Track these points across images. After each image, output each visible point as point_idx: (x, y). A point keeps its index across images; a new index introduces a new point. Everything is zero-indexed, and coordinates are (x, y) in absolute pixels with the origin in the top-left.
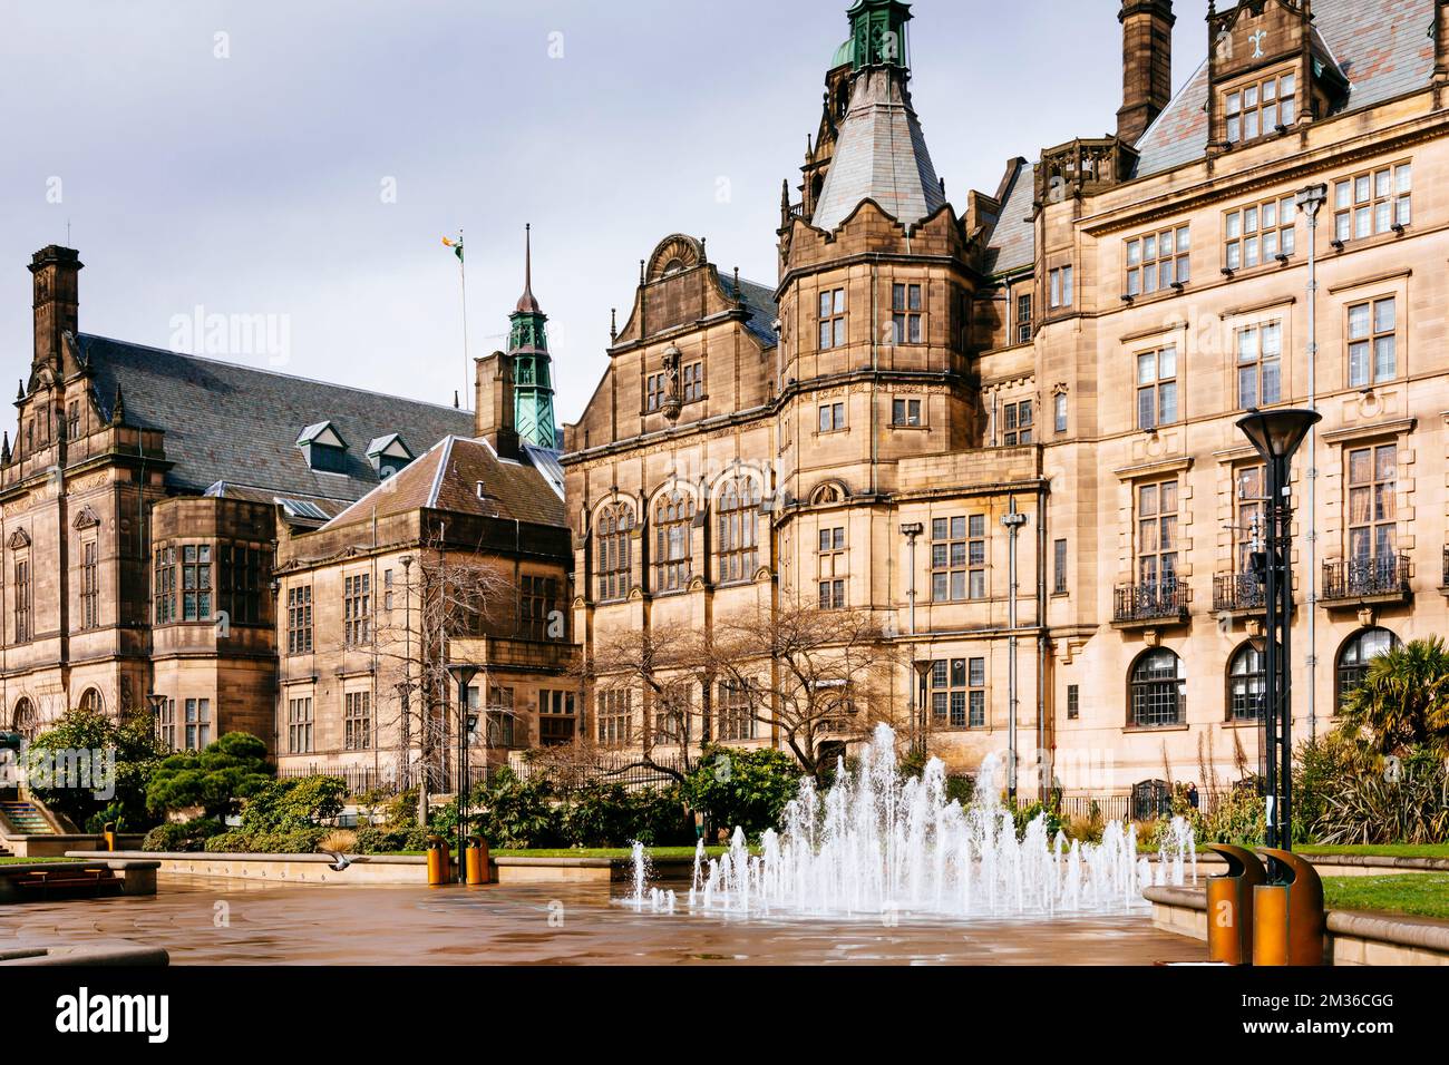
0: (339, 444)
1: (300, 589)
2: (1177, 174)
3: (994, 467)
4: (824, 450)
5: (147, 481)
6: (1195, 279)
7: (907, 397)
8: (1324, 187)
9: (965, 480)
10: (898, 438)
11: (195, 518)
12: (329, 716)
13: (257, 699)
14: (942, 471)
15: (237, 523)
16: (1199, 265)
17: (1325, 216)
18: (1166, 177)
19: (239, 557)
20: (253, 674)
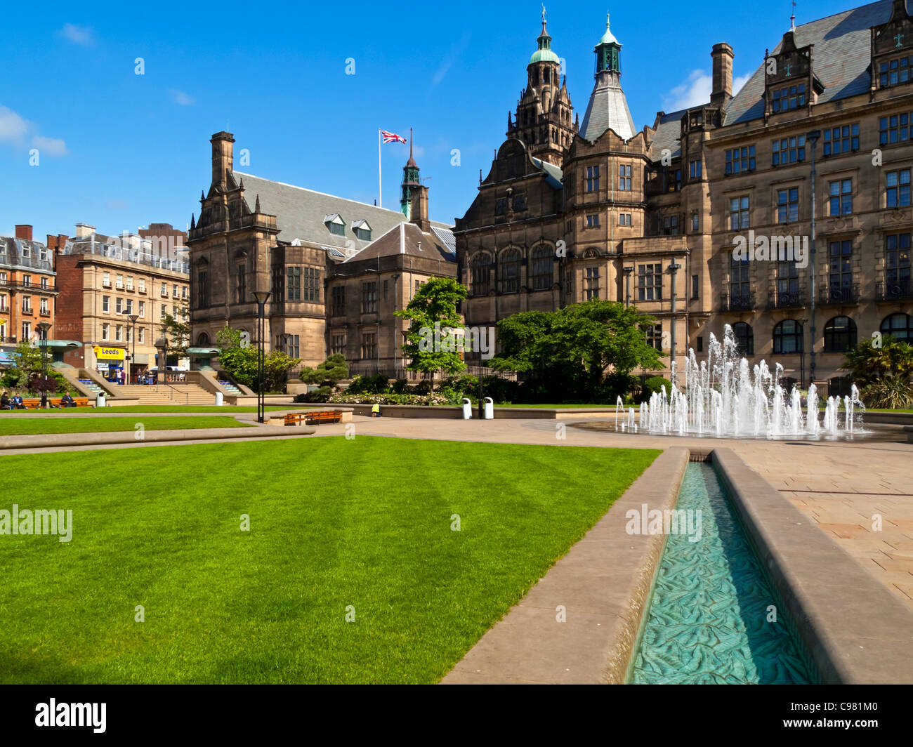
0: (342, 223)
1: (338, 288)
2: (751, 123)
3: (666, 244)
4: (589, 235)
5: (270, 238)
6: (759, 168)
7: (625, 213)
8: (819, 132)
9: (654, 250)
10: (621, 230)
11: (294, 255)
12: (354, 344)
13: (318, 335)
14: (643, 245)
15: (311, 258)
16: (760, 162)
17: (820, 145)
18: (744, 125)
19: (312, 273)
20: (316, 325)
